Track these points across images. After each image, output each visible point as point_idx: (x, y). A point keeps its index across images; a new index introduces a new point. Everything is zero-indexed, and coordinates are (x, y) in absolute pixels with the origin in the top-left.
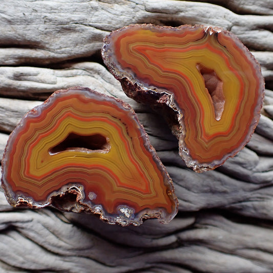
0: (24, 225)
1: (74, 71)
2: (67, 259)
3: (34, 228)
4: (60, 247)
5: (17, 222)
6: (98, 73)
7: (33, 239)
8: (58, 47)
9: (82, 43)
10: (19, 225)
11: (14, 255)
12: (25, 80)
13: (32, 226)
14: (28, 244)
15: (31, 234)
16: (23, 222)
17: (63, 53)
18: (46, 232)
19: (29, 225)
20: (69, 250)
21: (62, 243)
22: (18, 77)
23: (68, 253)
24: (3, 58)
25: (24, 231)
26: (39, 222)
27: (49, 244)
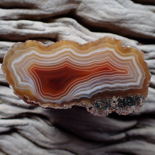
0: (23, 128)
1: (56, 24)
2: (52, 151)
3: (29, 130)
4: (47, 143)
5: (18, 125)
6: (72, 24)
7: (28, 138)
8: (46, 7)
9: (62, 4)
10: (19, 127)
11: (15, 149)
12: (25, 28)
13: (28, 129)
14: (25, 142)
15: (27, 134)
16: (22, 125)
17: (49, 11)
18: (37, 132)
19: (26, 127)
20: (53, 144)
21: (48, 140)
22: (20, 27)
23: (52, 146)
24: (10, 15)
25: (22, 132)
26: (32, 125)
27: (40, 140)
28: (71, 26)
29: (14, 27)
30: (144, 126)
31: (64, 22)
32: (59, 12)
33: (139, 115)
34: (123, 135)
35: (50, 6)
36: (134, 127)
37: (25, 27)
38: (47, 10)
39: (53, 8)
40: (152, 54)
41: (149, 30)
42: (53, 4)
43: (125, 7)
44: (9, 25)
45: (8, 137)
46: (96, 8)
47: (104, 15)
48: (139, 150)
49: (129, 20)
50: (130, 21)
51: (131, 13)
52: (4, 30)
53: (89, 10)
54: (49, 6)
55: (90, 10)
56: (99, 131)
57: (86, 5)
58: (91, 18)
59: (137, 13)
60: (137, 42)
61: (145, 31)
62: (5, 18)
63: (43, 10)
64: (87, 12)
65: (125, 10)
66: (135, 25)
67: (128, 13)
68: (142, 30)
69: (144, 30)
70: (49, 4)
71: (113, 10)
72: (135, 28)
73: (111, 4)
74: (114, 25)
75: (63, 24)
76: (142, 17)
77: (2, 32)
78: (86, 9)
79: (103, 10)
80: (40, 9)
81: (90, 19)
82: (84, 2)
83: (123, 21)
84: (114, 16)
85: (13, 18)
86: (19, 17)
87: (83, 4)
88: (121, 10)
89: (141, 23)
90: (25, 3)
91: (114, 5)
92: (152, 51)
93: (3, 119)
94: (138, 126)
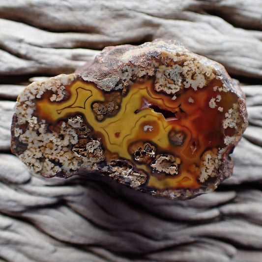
29: (68, 59)
30: (245, 200)
33: (239, 184)
34: (215, 212)
35: (118, 30)
36: (231, 201)
37: (83, 58)
38: (112, 35)
39: (121, 33)
40: (257, 99)
41: (255, 66)
42: (122, 27)
43: (222, 33)
44: (60, 55)
45: (53, 212)
46: (180, 35)
47: (192, 43)
48: (238, 234)
49: (226, 51)
50: (228, 53)
52: (53, 62)
53: (171, 37)
54: (115, 30)
55: (173, 36)
57: (167, 29)
59: (237, 42)
61: (248, 67)
62: (55, 46)
63: (108, 35)
65: (221, 38)
66: (235, 59)
67: (226, 42)
68: (244, 65)
69: (248, 65)
70: (116, 27)
72: (235, 62)
73: (202, 28)
77: (51, 65)
78: (167, 35)
79: (191, 37)
80: (103, 34)
83: (218, 53)
84: (206, 45)
85: (65, 45)
86: (74, 44)
87: (164, 28)
88: (215, 37)
89: (243, 56)
90: (83, 26)
91: (205, 30)
92: (257, 95)
93: (47, 186)
94: (236, 200)
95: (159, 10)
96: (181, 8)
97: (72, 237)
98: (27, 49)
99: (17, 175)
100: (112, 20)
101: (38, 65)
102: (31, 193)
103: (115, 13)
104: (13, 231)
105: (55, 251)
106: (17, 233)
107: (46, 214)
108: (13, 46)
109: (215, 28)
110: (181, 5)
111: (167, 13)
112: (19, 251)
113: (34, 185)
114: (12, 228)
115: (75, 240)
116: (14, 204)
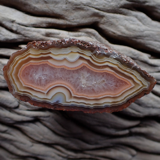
28: (93, 37)
29: (43, 35)
31: (87, 33)
32: (83, 24)
33: (143, 117)
34: (127, 132)
35: (76, 18)
38: (72, 21)
39: (78, 20)
42: (79, 16)
43: (144, 24)
44: (38, 32)
45: (32, 125)
46: (117, 24)
47: (124, 30)
50: (146, 38)
51: (148, 30)
52: (34, 36)
53: (110, 25)
54: (74, 18)
55: (112, 24)
56: (108, 127)
57: (108, 19)
58: (112, 32)
59: (153, 31)
60: (150, 56)
61: (158, 48)
62: (35, 26)
63: (69, 21)
64: (109, 26)
65: (143, 27)
66: (150, 42)
67: (146, 30)
68: (156, 47)
69: (158, 46)
70: (75, 16)
71: (132, 26)
72: (150, 44)
73: (131, 20)
74: (132, 40)
75: (85, 34)
76: (157, 35)
77: (32, 38)
78: (108, 23)
79: (123, 26)
80: (66, 20)
81: (110, 33)
82: (107, 17)
83: (140, 37)
84: (132, 32)
85: (41, 25)
86: (47, 25)
87: (106, 18)
88: (139, 27)
89: (156, 41)
90: (53, 13)
91: (133, 21)
93: (28, 110)
94: (141, 125)
95: (104, 6)
96: (119, 6)
97: (42, 139)
98: (17, 27)
99: (11, 103)
100: (73, 11)
101: (24, 38)
102: (19, 114)
103: (75, 6)
104: (8, 133)
105: (32, 146)
106: (11, 134)
107: (27, 126)
108: (8, 24)
109: (140, 20)
110: (119, 4)
111: (109, 9)
112: (12, 144)
113: (21, 110)
114: (8, 132)
115: (44, 141)
116: (9, 119)
